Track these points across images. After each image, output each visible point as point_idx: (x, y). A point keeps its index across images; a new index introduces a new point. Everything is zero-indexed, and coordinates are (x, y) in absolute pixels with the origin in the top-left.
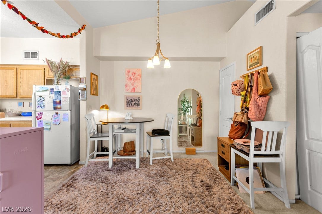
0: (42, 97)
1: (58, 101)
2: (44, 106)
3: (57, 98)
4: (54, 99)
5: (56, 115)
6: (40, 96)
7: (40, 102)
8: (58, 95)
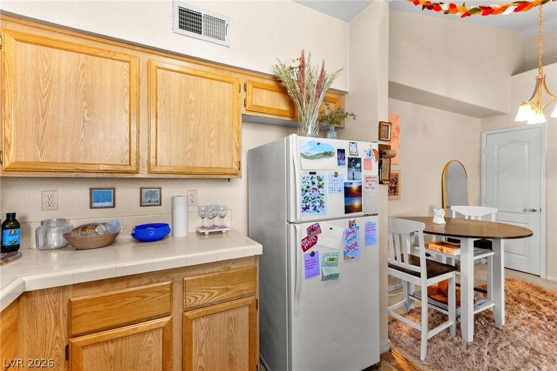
0: (317, 175)
1: (355, 187)
2: (321, 205)
3: (354, 179)
4: (346, 180)
5: (350, 230)
6: (311, 173)
7: (311, 193)
8: (354, 170)
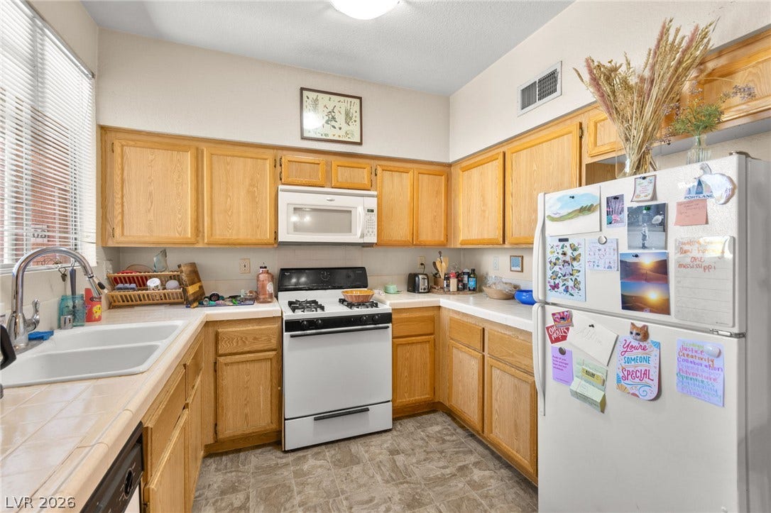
0: (570, 241)
1: (647, 261)
2: (576, 286)
3: (644, 247)
6: (561, 240)
7: (561, 267)
8: (647, 229)
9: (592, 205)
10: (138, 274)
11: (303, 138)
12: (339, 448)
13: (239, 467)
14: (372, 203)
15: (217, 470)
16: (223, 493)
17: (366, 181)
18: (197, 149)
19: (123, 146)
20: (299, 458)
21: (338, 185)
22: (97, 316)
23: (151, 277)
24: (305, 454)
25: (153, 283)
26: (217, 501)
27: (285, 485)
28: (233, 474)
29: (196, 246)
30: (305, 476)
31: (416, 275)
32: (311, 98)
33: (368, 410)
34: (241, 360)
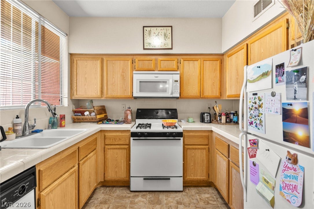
0: (258, 95)
1: (297, 109)
2: (261, 124)
3: (295, 98)
4: (284, 101)
5: (290, 165)
6: (254, 94)
7: (254, 111)
8: (296, 86)
9: (268, 71)
10: (82, 110)
11: (144, 49)
12: (154, 195)
13: (111, 193)
14: (177, 77)
15: (103, 193)
16: (101, 203)
17: (175, 67)
18: (102, 59)
19: (77, 60)
20: (135, 196)
21: (161, 69)
22: (63, 125)
23: (85, 111)
24: (139, 194)
25: (87, 113)
26: (97, 206)
27: (125, 206)
28: (108, 196)
29: (102, 99)
30: (134, 204)
31: (204, 113)
32: (148, 30)
33: (169, 179)
34: (114, 148)
